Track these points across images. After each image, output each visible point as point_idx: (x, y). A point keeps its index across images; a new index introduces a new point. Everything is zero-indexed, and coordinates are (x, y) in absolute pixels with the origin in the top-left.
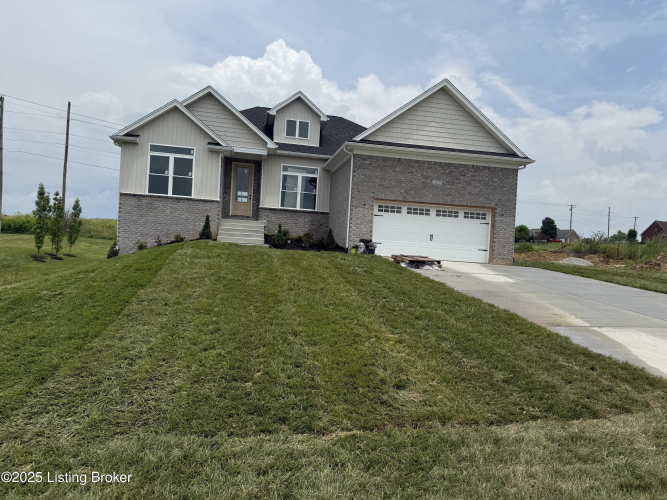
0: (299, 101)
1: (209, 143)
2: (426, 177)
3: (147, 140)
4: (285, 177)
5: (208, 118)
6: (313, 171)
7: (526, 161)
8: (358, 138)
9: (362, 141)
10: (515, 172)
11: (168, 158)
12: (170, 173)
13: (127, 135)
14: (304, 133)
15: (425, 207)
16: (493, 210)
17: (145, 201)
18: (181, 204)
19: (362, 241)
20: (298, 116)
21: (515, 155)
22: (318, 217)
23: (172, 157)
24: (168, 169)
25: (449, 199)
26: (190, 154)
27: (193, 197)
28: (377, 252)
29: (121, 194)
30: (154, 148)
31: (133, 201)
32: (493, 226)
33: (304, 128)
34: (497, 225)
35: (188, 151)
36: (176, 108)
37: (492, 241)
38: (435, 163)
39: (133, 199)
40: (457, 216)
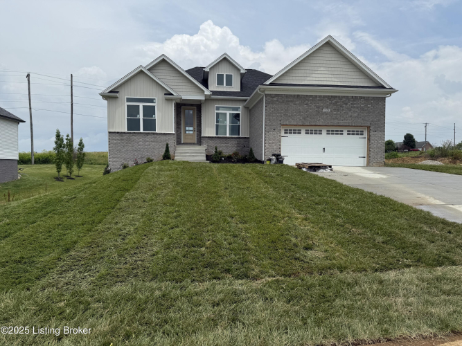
0: (225, 60)
1: (165, 94)
2: (318, 107)
3: (124, 95)
4: (218, 114)
5: (163, 77)
6: (237, 109)
7: (391, 91)
8: (268, 82)
9: (271, 84)
10: (384, 99)
11: (139, 106)
12: (141, 116)
13: (110, 92)
14: (229, 83)
15: (318, 128)
16: (368, 127)
17: (125, 136)
18: (149, 137)
19: (274, 155)
20: (225, 71)
22: (242, 141)
23: (141, 105)
24: (139, 113)
25: (336, 122)
26: (153, 102)
27: (157, 132)
28: (285, 162)
29: (110, 133)
30: (129, 100)
31: (118, 137)
32: (369, 139)
33: (229, 78)
34: (372, 138)
35: (151, 101)
36: (141, 72)
37: (369, 150)
38: (324, 96)
39: (117, 135)
40: (342, 134)
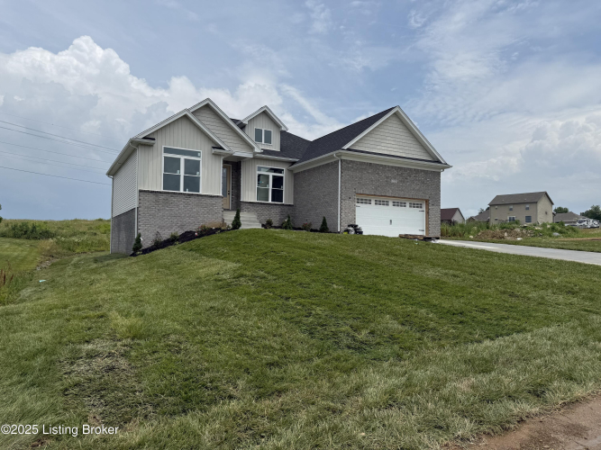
0: (265, 114)
1: (214, 148)
2: (387, 177)
3: (161, 143)
4: (259, 176)
6: (280, 171)
7: (447, 166)
8: (346, 147)
9: (348, 149)
10: (438, 174)
11: (179, 159)
12: (182, 173)
13: (144, 138)
14: (268, 140)
16: (427, 201)
17: (162, 197)
20: (264, 126)
21: (439, 162)
22: (286, 208)
23: (183, 158)
25: (402, 194)
26: (197, 156)
27: (201, 193)
29: (140, 191)
30: (167, 150)
31: (152, 197)
32: (428, 213)
33: (268, 134)
34: (430, 212)
35: (195, 154)
36: (186, 116)
37: (427, 224)
38: (392, 167)
39: (151, 195)
